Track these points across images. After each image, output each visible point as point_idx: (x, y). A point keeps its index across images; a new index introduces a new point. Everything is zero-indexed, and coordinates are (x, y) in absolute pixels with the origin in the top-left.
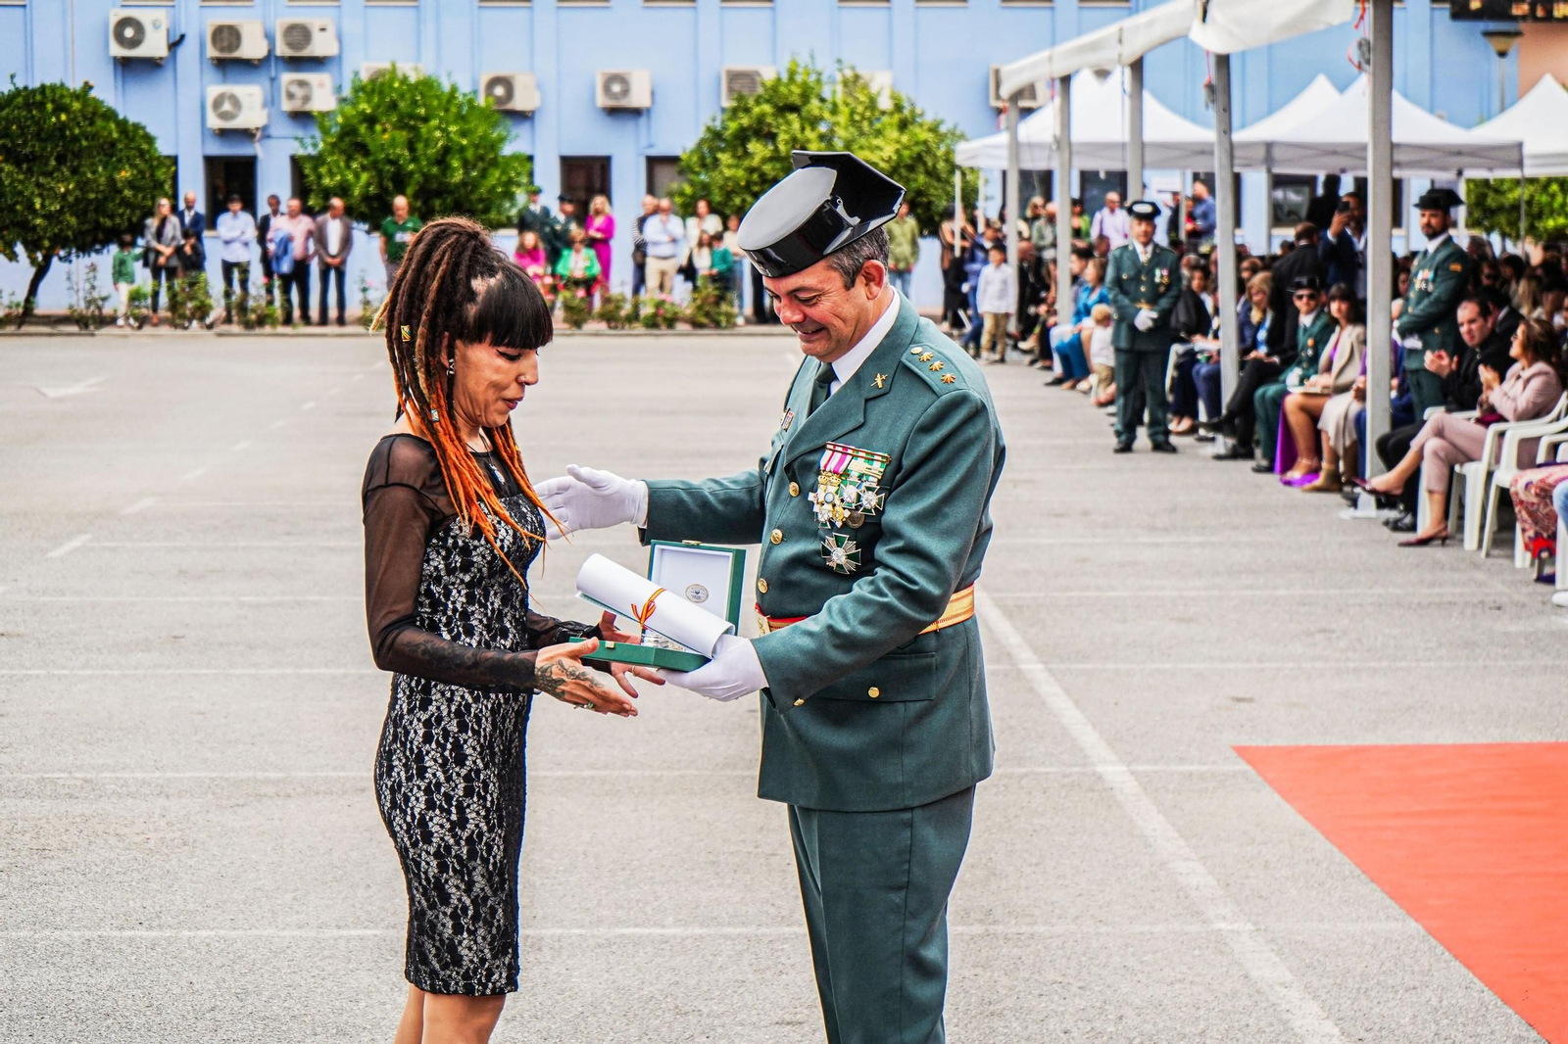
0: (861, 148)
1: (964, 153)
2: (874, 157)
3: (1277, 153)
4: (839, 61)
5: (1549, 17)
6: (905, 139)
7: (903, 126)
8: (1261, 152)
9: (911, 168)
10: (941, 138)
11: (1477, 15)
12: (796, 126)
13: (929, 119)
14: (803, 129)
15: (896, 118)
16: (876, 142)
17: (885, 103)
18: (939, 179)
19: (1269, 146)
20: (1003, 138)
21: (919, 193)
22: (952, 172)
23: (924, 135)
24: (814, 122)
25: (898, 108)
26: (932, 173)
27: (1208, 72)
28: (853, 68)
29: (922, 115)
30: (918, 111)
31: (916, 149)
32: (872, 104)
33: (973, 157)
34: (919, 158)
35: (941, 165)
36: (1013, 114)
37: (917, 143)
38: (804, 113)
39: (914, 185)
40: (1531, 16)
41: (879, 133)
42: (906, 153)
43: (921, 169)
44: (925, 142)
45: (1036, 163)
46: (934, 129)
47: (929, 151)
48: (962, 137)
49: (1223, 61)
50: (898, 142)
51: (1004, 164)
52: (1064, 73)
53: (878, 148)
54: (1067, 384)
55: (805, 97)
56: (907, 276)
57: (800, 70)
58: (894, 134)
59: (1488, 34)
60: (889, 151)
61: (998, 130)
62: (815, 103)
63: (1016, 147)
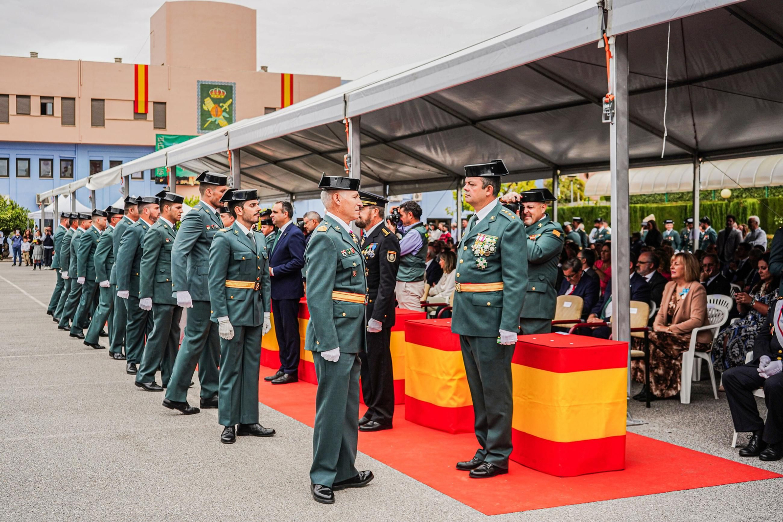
1: (29, 216)
2: (5, 217)
5: (179, 184)
6: (13, 212)
7: (13, 209)
9: (15, 219)
10: (24, 212)
11: (162, 183)
13: (20, 207)
15: (11, 206)
16: (6, 212)
17: (8, 203)
18: (23, 222)
20: (40, 211)
22: (26, 220)
23: (19, 211)
25: (12, 204)
26: (21, 221)
27: (90, 194)
30: (17, 205)
31: (17, 215)
32: (5, 202)
33: (32, 216)
34: (17, 217)
35: (23, 219)
36: (43, 206)
37: (17, 213)
41: (7, 210)
42: (14, 216)
43: (17, 220)
44: (19, 213)
45: (49, 217)
46: (22, 209)
47: (20, 215)
48: (29, 211)
49: (94, 192)
51: (41, 218)
52: (56, 195)
53: (6, 214)
58: (11, 211)
60: (9, 215)
61: (39, 210)
63: (44, 214)
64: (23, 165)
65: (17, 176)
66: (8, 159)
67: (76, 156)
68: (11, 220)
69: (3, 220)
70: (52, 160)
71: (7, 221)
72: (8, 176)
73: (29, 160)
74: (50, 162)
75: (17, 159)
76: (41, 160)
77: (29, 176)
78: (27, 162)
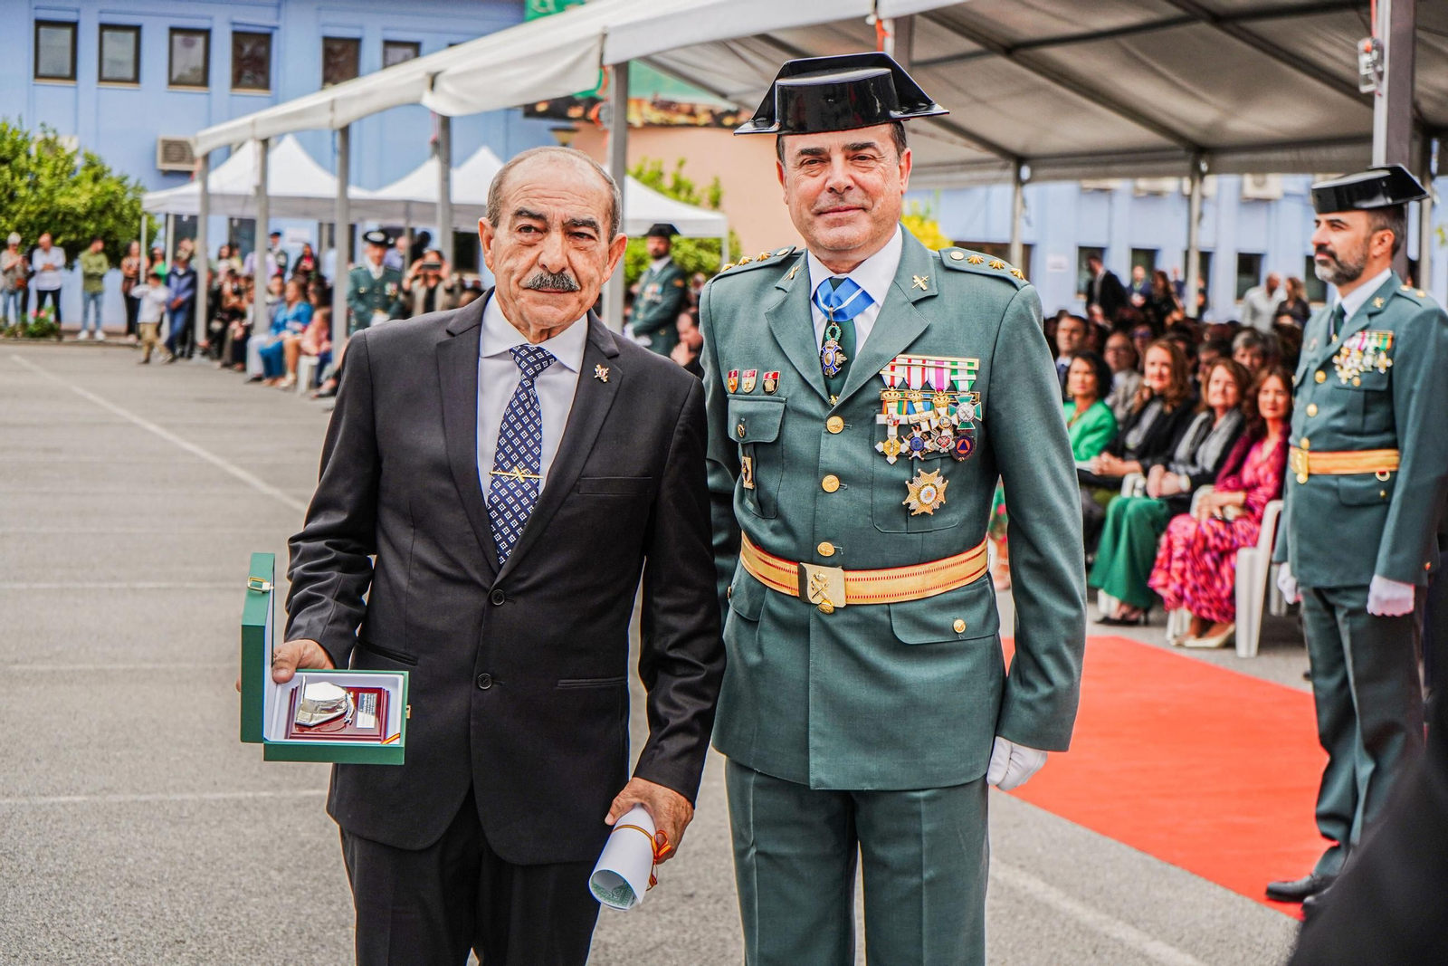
0: (62, 195)
2: (72, 203)
3: (414, 209)
4: (43, 125)
6: (97, 189)
7: (96, 179)
8: (401, 208)
9: (102, 213)
10: (127, 191)
12: (8, 175)
13: (115, 174)
14: (13, 178)
15: (91, 172)
16: (75, 190)
17: (79, 162)
18: (124, 223)
19: (408, 203)
21: (109, 232)
23: (112, 188)
24: (22, 173)
25: (91, 165)
26: (119, 217)
27: (433, 132)
28: (54, 131)
29: (109, 171)
30: (106, 169)
31: (107, 198)
32: (69, 160)
33: (162, 205)
34: (109, 205)
35: (126, 211)
37: (107, 193)
38: (14, 163)
39: (105, 227)
40: (584, 118)
41: (75, 184)
42: (99, 201)
43: (109, 214)
44: (114, 193)
46: (120, 182)
47: (117, 199)
48: (143, 190)
49: (446, 122)
50: (92, 190)
52: (264, 137)
53: (73, 196)
54: (266, 381)
55: (15, 153)
56: (100, 298)
57: (10, 130)
58: (89, 185)
59: (555, 130)
60: (84, 198)
62: (22, 158)
63: (206, 196)
64: (119, 47)
65: (101, 79)
66: (74, 26)
67: (280, 23)
68: (89, 214)
69: (65, 214)
70: (206, 33)
71: (78, 217)
72: (73, 76)
73: (137, 29)
74: (200, 40)
75: (104, 27)
76: (174, 31)
77: (136, 79)
78: (131, 36)
